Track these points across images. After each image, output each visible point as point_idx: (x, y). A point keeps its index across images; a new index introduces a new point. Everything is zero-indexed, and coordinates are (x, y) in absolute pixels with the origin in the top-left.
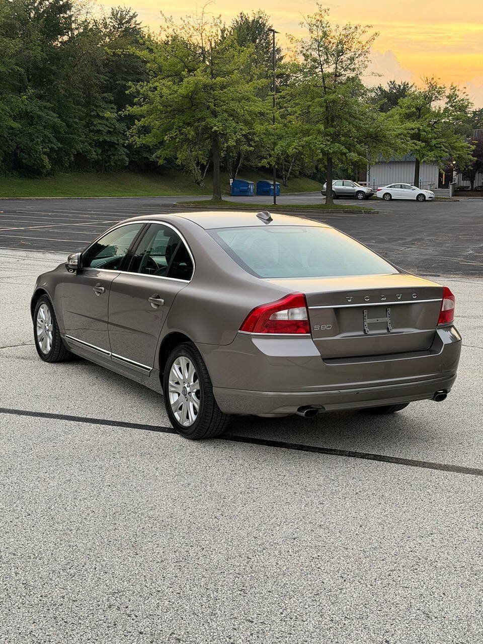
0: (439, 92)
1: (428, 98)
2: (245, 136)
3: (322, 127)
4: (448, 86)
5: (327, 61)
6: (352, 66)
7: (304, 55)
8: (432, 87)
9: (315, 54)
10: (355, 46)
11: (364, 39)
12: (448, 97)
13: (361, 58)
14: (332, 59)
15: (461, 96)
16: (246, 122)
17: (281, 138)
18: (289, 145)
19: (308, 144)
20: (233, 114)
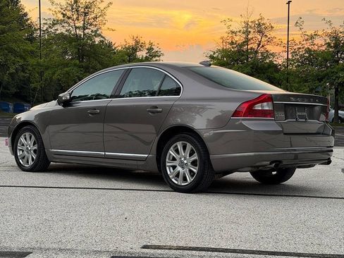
0: (141, 46)
1: (135, 50)
2: (22, 66)
3: (77, 62)
4: (147, 42)
5: (78, 19)
6: (94, 23)
7: (62, 13)
8: (137, 42)
9: (69, 14)
10: (96, 11)
11: (102, 6)
12: (147, 49)
13: (101, 18)
14: (81, 18)
15: (156, 49)
16: (22, 57)
17: (47, 69)
18: (54, 74)
19: (68, 73)
20: (11, 51)
